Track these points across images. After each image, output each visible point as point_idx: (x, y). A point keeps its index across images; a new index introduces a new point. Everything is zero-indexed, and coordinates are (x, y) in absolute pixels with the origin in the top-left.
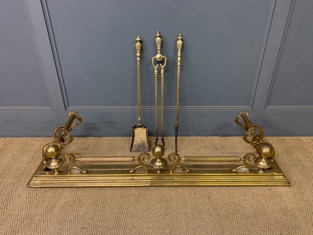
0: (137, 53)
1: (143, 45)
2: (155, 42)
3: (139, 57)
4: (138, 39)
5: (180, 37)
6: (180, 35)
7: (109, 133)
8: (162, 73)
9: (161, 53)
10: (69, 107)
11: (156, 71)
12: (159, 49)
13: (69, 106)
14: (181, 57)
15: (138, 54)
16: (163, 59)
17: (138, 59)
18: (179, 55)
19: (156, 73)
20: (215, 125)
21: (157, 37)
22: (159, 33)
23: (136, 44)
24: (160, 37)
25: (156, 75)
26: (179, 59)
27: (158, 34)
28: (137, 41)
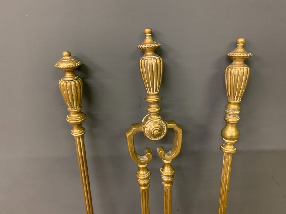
0: (69, 113)
1: (90, 81)
2: (137, 68)
3: (80, 126)
4: (67, 63)
5: (240, 49)
6: (241, 40)
8: (165, 179)
11: (142, 175)
12: (152, 98)
14: (238, 125)
15: (74, 118)
16: (171, 131)
17: (76, 132)
18: (232, 119)
19: (142, 182)
21: (143, 52)
22: (153, 35)
23: (62, 83)
24: (157, 51)
25: (143, 188)
26: (231, 131)
27: (148, 40)
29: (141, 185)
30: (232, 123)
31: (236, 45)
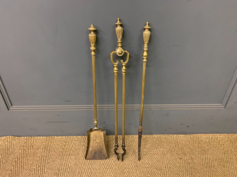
0: (91, 46)
1: (98, 36)
2: (115, 31)
3: (94, 51)
4: (92, 28)
5: (147, 26)
6: (147, 23)
7: (62, 132)
8: (123, 71)
9: (122, 47)
10: (12, 107)
11: (115, 69)
12: (119, 41)
13: (12, 105)
14: (148, 51)
15: (93, 48)
16: (125, 54)
17: (93, 53)
18: (145, 49)
19: (115, 72)
20: (181, 124)
21: (117, 25)
22: (120, 20)
23: (90, 35)
24: (121, 25)
25: (115, 74)
26: (145, 54)
27: (118, 22)
28: (90, 31)
29: (115, 73)
30: (146, 51)
31: (146, 24)
